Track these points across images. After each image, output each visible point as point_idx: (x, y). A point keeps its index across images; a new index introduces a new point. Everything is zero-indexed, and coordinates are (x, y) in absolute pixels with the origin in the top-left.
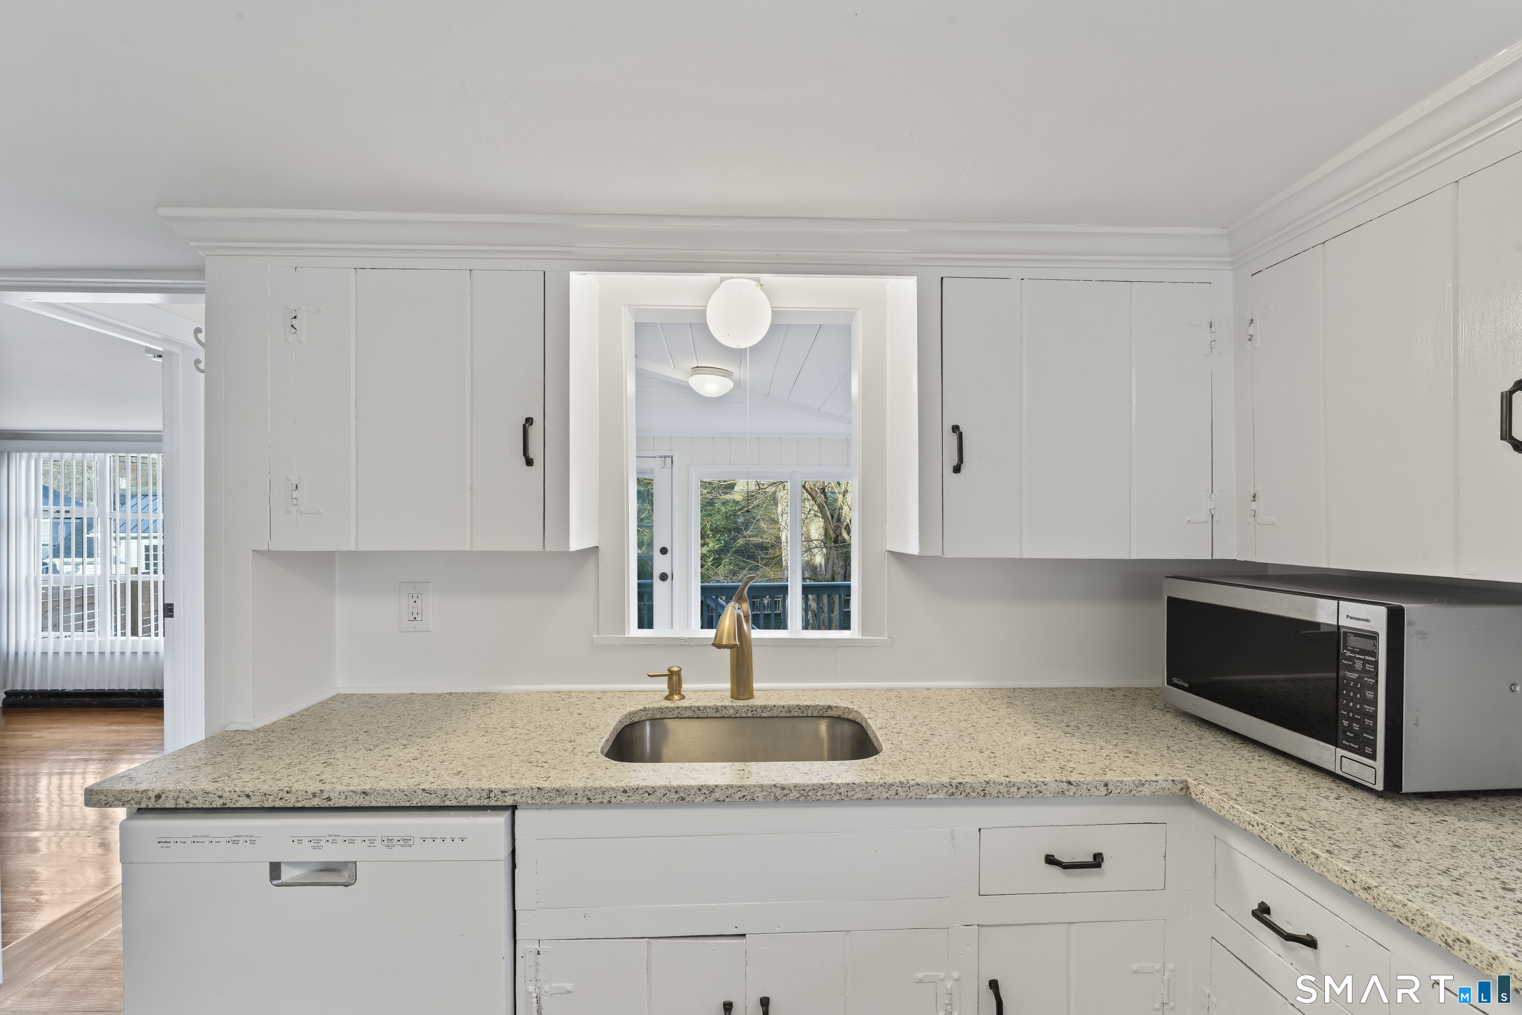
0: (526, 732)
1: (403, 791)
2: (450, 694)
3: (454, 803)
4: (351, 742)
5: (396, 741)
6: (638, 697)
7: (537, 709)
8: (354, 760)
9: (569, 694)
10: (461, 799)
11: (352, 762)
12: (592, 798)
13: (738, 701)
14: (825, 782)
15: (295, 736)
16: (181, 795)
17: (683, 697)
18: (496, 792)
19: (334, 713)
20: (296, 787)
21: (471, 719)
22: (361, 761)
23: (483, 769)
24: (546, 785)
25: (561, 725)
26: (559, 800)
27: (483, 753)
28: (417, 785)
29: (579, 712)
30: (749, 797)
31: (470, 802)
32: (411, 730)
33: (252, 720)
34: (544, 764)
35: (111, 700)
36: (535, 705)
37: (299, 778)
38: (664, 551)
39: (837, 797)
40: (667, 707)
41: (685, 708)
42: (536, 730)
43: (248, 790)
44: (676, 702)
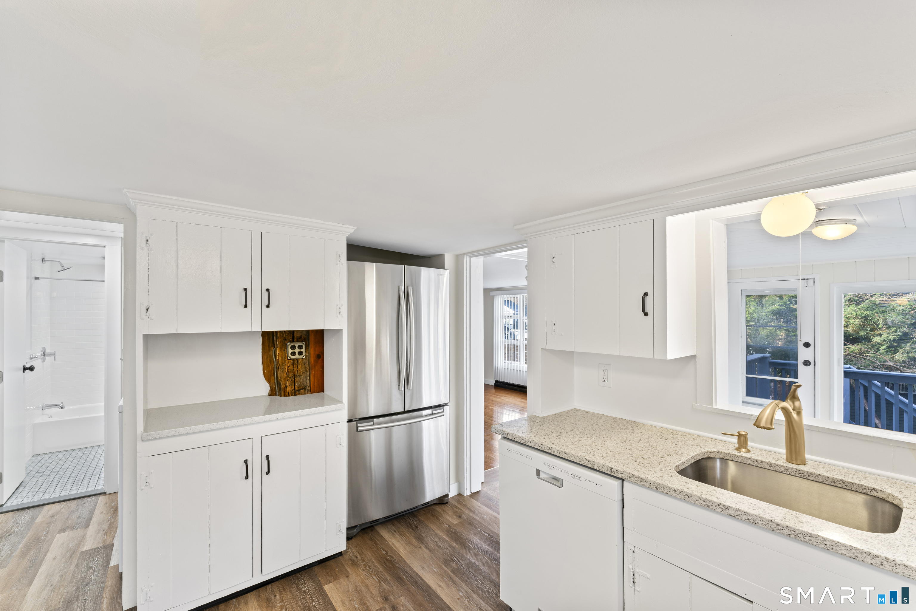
0: (643, 446)
1: (579, 457)
2: (619, 418)
3: (597, 468)
4: (570, 431)
5: (586, 435)
6: (719, 444)
7: (656, 436)
8: (567, 439)
9: (678, 432)
10: (600, 468)
11: (566, 439)
12: (658, 488)
13: (790, 464)
14: (813, 533)
15: (553, 423)
16: (513, 435)
17: (749, 451)
18: (614, 470)
19: (570, 416)
20: (545, 443)
21: (622, 433)
22: (569, 440)
23: (613, 458)
24: (637, 474)
25: (663, 448)
26: (642, 483)
27: (617, 451)
28: (584, 456)
29: (677, 443)
30: (752, 521)
31: (604, 470)
32: (594, 431)
33: (541, 413)
34: (642, 464)
35: (523, 389)
36: (656, 434)
37: (547, 440)
38: (807, 345)
39: (823, 546)
40: (734, 455)
41: (747, 458)
42: (648, 447)
43: (531, 440)
44: (744, 453)
